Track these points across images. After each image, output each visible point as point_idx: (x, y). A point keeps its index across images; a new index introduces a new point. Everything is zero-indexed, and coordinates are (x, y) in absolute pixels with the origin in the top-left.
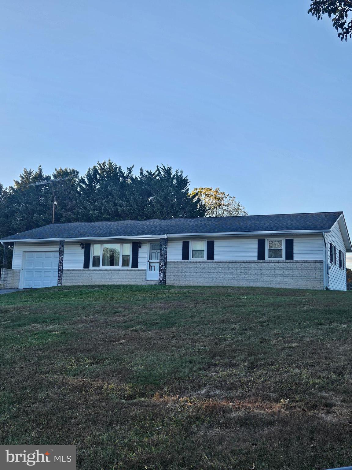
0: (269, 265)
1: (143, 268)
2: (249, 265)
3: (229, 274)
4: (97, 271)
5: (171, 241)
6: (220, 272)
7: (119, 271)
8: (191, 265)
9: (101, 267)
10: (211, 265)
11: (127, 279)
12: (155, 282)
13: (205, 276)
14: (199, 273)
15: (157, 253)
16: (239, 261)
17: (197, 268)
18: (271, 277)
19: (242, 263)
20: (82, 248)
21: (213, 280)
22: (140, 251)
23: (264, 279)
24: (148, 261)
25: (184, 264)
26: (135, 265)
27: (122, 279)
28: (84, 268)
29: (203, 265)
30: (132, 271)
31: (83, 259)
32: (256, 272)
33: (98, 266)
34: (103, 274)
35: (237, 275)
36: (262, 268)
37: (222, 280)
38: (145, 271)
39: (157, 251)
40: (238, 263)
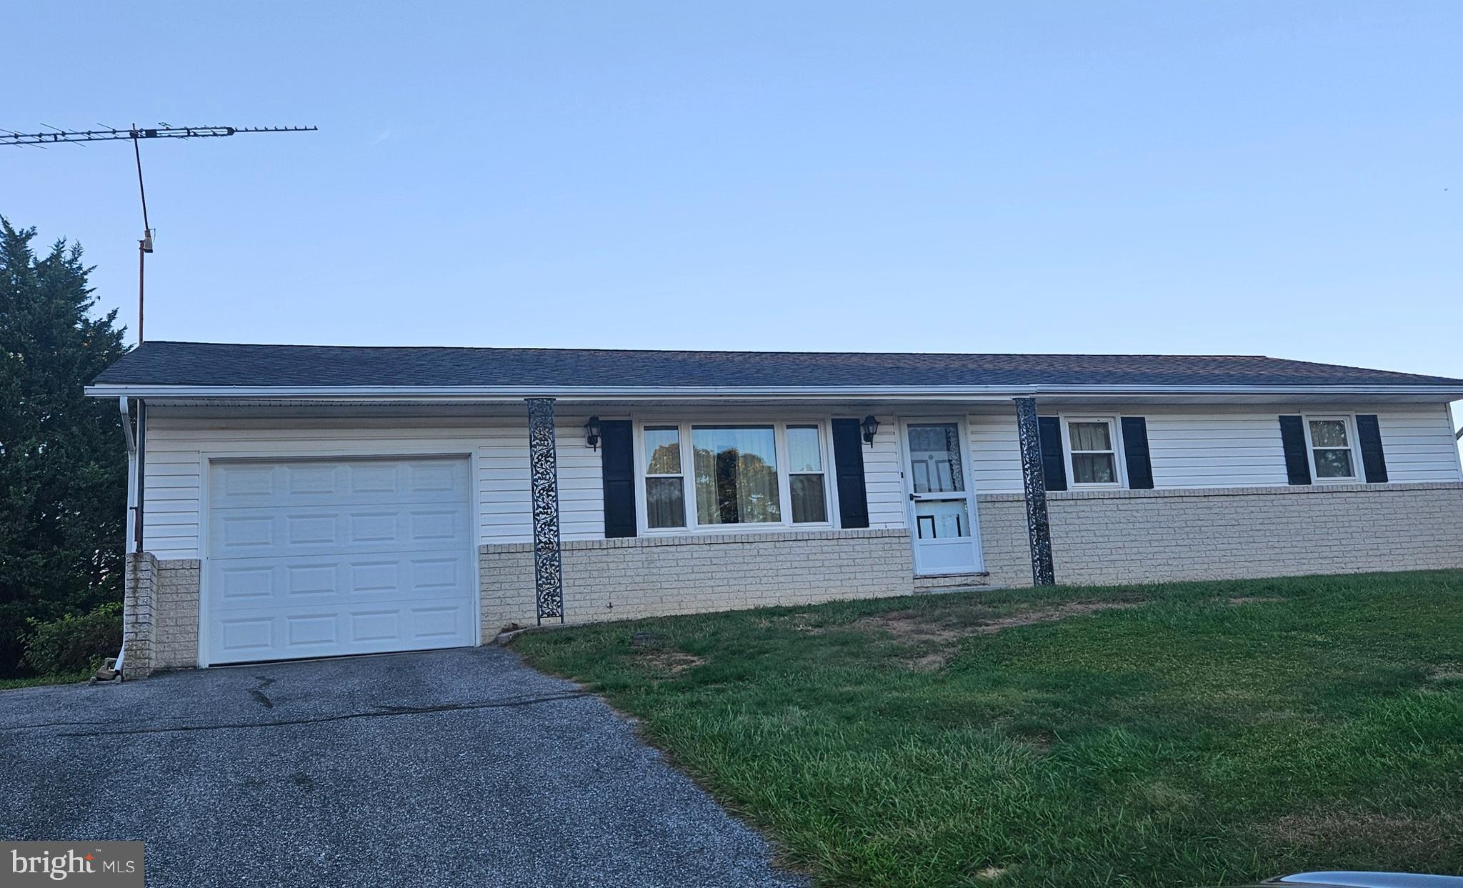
0: (1332, 501)
1: (890, 527)
2: (1272, 501)
3: (1217, 535)
4: (684, 548)
5: (990, 418)
6: (1187, 529)
7: (795, 544)
8: (1082, 508)
9: (693, 527)
10: (1155, 507)
11: (832, 577)
12: (958, 580)
13: (1141, 550)
14: (1118, 538)
15: (932, 464)
16: (1243, 489)
17: (1106, 520)
18: (1344, 542)
19: (1253, 497)
20: (592, 441)
21: (1170, 562)
22: (869, 455)
23: (1324, 549)
24: (912, 497)
25: (1059, 503)
26: (855, 513)
27: (812, 578)
28: (609, 533)
29: (1125, 507)
30: (851, 542)
31: (600, 494)
32: (1298, 526)
33: (679, 520)
34: (715, 561)
35: (1242, 540)
36: (1312, 514)
37: (1200, 560)
38: (907, 540)
39: (931, 457)
40: (1237, 498)
